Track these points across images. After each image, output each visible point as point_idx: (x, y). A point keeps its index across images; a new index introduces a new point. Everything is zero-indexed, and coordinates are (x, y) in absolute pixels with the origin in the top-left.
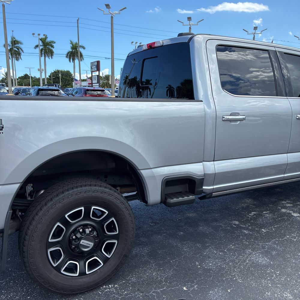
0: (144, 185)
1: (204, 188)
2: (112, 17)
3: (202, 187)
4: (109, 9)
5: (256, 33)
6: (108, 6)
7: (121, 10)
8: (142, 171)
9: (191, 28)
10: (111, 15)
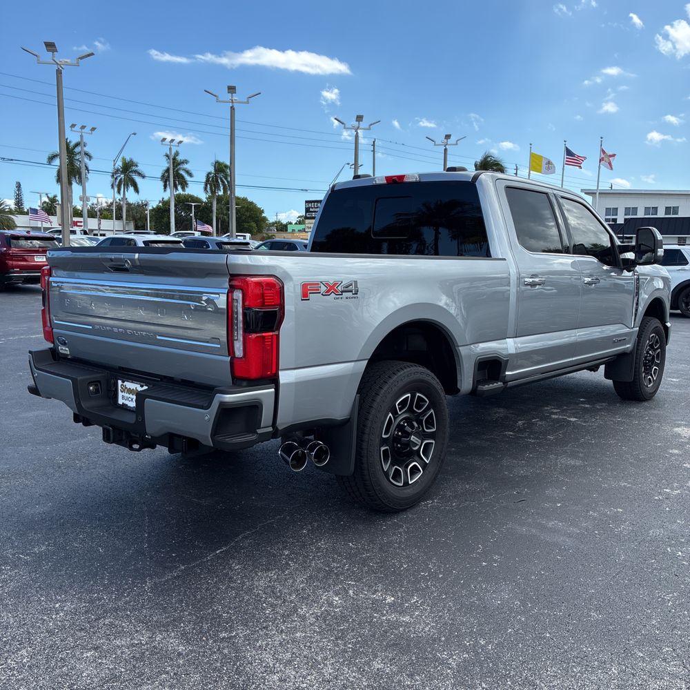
0: (458, 367)
1: (507, 373)
2: (59, 72)
3: (505, 373)
4: (53, 52)
5: (361, 127)
6: (50, 46)
7: (81, 58)
8: (460, 348)
9: (234, 109)
10: (56, 67)
